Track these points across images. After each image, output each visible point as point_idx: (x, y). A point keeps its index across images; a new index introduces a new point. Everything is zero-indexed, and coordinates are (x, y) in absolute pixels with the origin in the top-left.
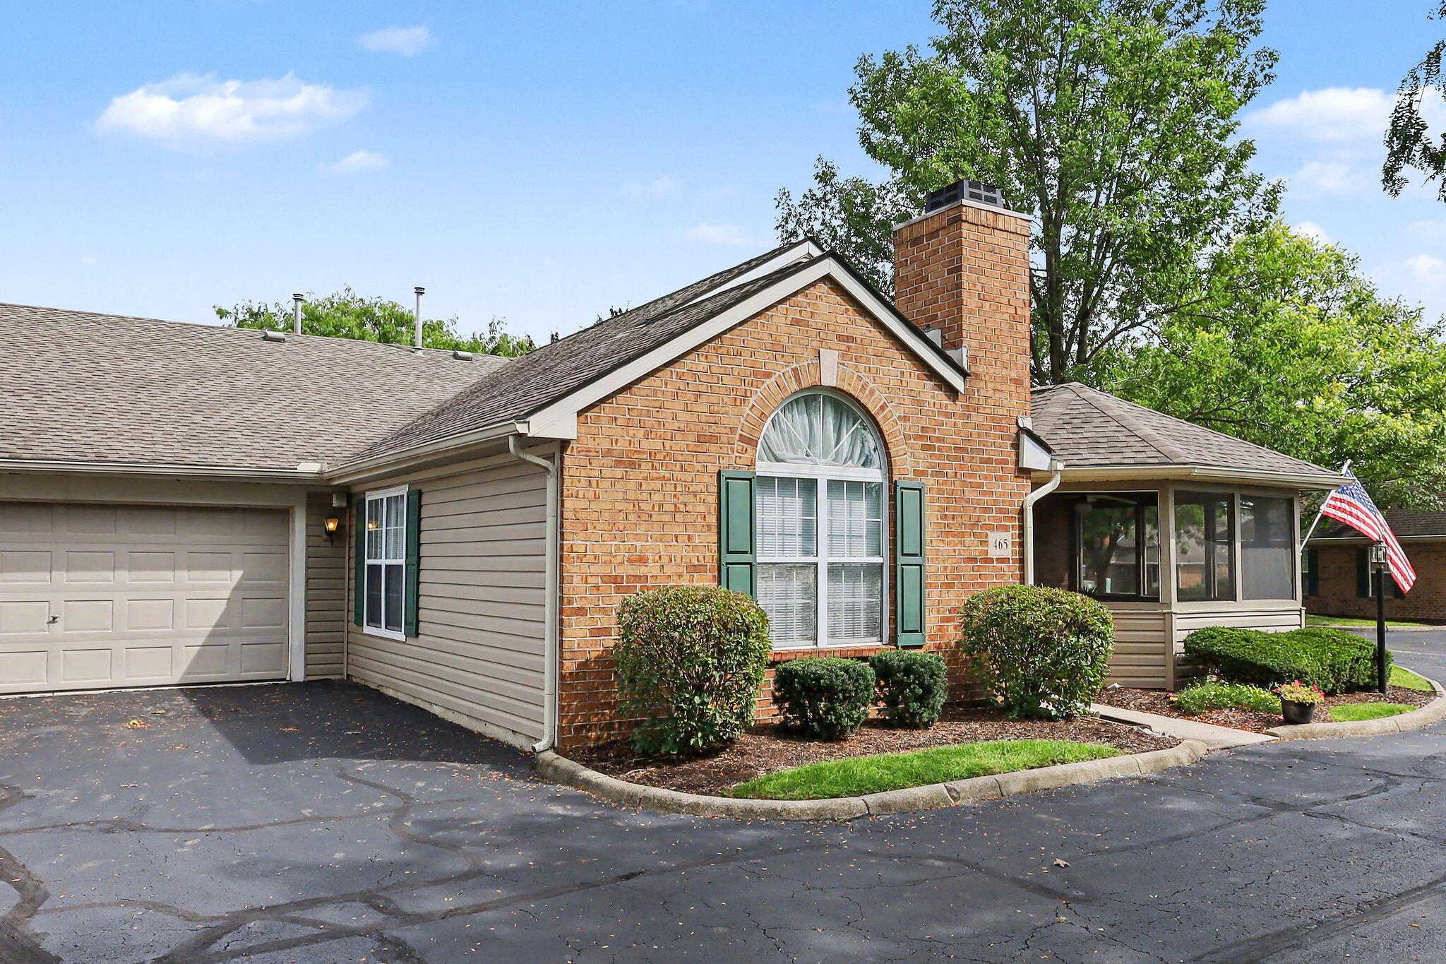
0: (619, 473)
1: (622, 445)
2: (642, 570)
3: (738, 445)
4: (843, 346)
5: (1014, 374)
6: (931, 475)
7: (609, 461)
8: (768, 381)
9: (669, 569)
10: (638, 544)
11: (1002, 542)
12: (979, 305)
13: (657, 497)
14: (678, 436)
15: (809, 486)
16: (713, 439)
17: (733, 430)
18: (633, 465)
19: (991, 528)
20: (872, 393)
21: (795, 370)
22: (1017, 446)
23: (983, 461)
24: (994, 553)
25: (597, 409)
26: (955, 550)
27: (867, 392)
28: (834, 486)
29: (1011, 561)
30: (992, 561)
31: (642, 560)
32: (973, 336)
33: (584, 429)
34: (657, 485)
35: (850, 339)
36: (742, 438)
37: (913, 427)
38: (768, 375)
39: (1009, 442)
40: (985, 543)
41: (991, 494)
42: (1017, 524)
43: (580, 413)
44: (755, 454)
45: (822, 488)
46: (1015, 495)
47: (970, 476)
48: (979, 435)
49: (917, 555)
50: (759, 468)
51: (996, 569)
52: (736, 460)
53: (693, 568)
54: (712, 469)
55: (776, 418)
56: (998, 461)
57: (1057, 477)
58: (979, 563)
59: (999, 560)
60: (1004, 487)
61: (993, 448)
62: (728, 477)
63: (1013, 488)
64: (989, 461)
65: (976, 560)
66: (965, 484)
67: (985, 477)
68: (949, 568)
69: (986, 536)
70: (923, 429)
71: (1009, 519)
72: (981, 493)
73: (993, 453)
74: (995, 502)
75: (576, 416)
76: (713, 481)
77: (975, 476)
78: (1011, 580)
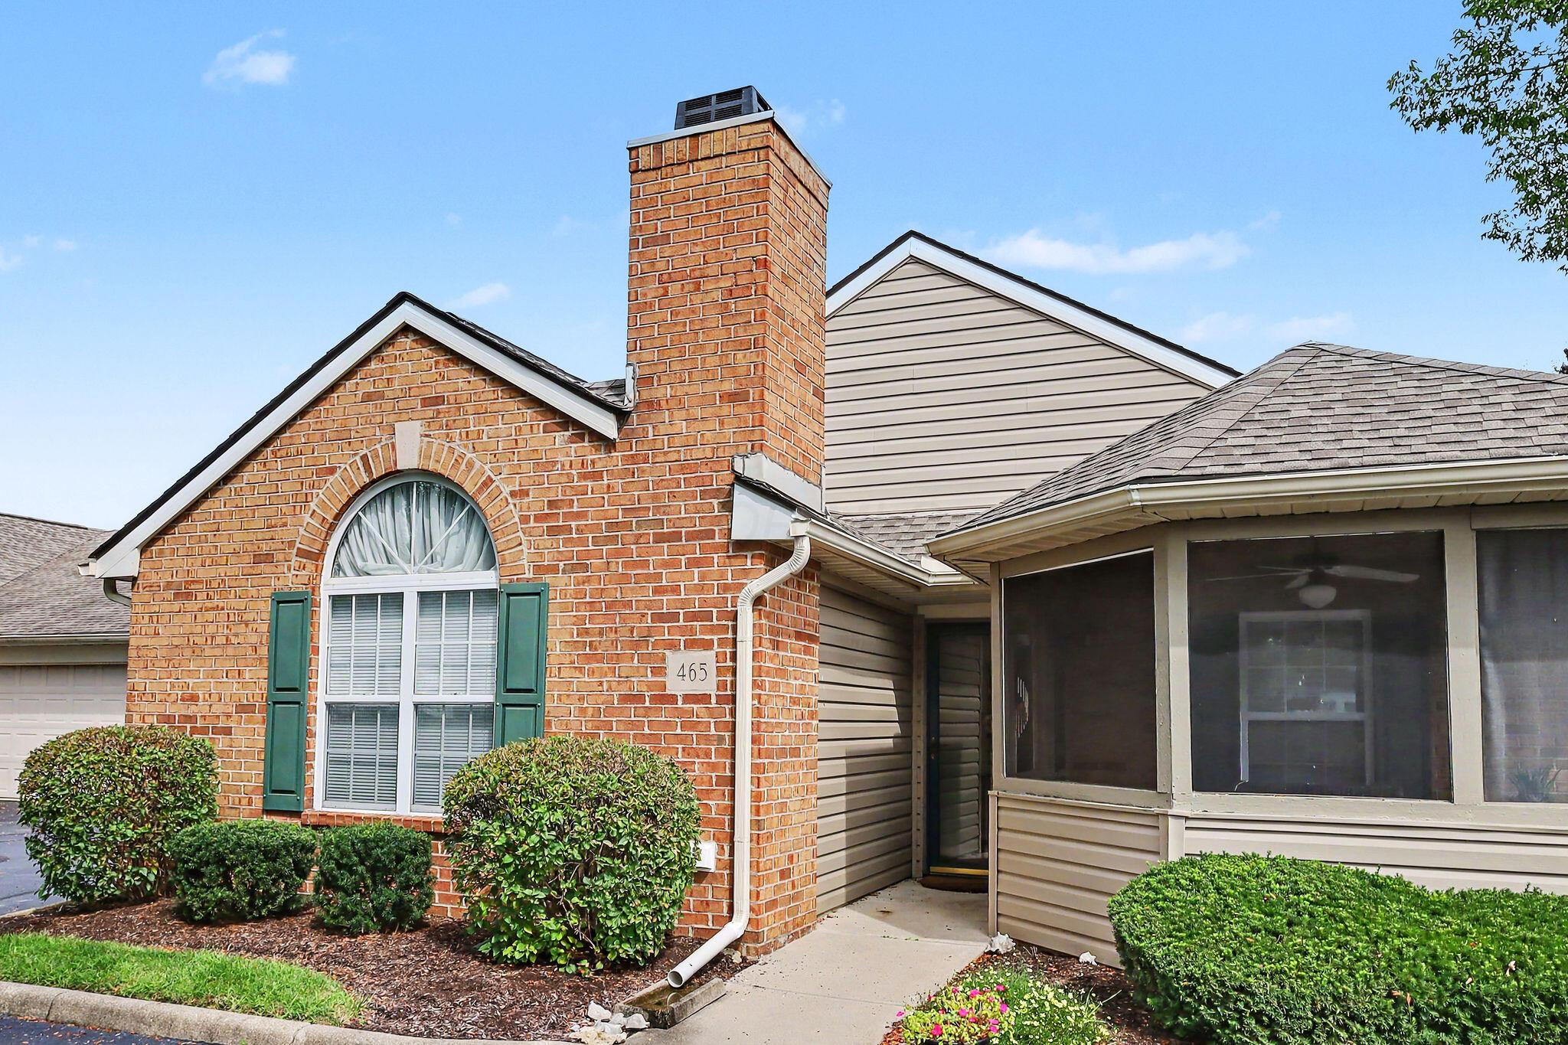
0: (176, 607)
1: (180, 578)
2: (192, 710)
3: (295, 561)
4: (430, 412)
5: (729, 386)
6: (564, 572)
7: (170, 594)
8: (331, 478)
9: (217, 709)
10: (191, 681)
11: (696, 667)
12: (661, 291)
13: (211, 629)
14: (233, 559)
15: (394, 601)
16: (268, 558)
17: (291, 544)
18: (188, 596)
19: (673, 646)
20: (470, 465)
21: (364, 458)
22: (728, 506)
23: (660, 538)
24: (676, 686)
25: (160, 542)
26: (601, 684)
27: (463, 467)
28: (428, 599)
29: (714, 700)
30: (673, 699)
31: (194, 698)
32: (647, 344)
33: (146, 565)
34: (210, 616)
35: (439, 400)
36: (301, 553)
37: (535, 502)
38: (332, 471)
39: (715, 502)
40: (660, 671)
41: (676, 590)
42: (730, 636)
43: (145, 547)
44: (319, 570)
45: (411, 604)
46: (726, 588)
47: (635, 565)
48: (655, 498)
49: (530, 691)
50: (329, 586)
51: (681, 713)
52: (290, 580)
53: (242, 708)
54: (267, 592)
55: (357, 518)
56: (691, 536)
57: (803, 554)
58: (647, 704)
59: (688, 698)
60: (702, 578)
61: (683, 515)
62: (281, 600)
63: (723, 577)
64: (677, 536)
65: (640, 698)
66: (625, 578)
67: (665, 564)
68: (590, 712)
69: (664, 660)
70: (552, 504)
71: (712, 630)
72: (656, 591)
73: (685, 523)
74: (684, 603)
75: (137, 552)
76: (266, 607)
77: (645, 564)
78: (713, 731)
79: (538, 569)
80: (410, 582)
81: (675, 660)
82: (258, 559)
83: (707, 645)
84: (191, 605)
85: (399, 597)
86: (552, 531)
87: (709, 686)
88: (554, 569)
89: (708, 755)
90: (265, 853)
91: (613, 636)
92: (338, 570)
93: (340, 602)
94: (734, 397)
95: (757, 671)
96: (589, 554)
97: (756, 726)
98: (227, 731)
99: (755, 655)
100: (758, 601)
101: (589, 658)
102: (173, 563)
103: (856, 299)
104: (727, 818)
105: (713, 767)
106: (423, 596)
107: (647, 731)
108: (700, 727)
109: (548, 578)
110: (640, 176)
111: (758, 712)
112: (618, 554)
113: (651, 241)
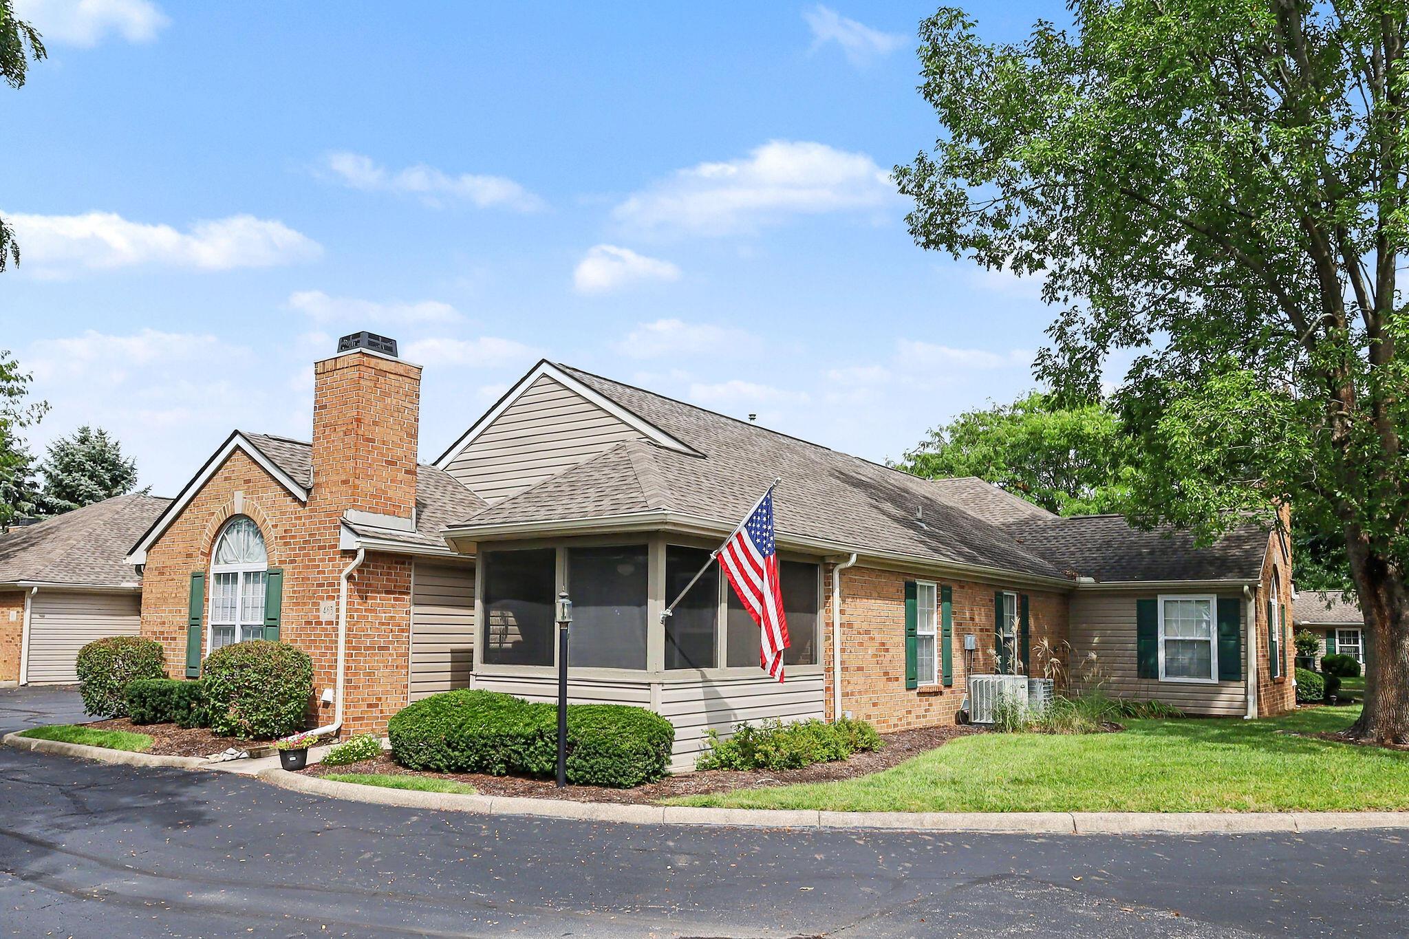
0: (159, 579)
1: (160, 565)
2: (163, 629)
3: (200, 557)
4: (246, 486)
5: (344, 477)
6: (289, 563)
7: (157, 573)
8: (212, 518)
9: (172, 628)
10: (163, 615)
11: (329, 608)
13: (171, 590)
14: (179, 556)
16: (191, 556)
17: (199, 549)
18: (163, 574)
19: (323, 598)
20: (259, 512)
21: (224, 508)
22: (338, 534)
23: (320, 548)
24: (323, 617)
25: (153, 547)
26: (299, 616)
27: (257, 513)
29: (334, 623)
30: (321, 622)
31: (164, 623)
33: (148, 557)
34: (170, 583)
35: (248, 481)
36: (203, 553)
37: (280, 530)
38: (213, 514)
39: (335, 532)
40: (318, 610)
41: (324, 572)
43: (148, 550)
44: (209, 561)
45: (241, 578)
46: (337, 571)
47: (311, 560)
48: (319, 529)
49: (275, 619)
50: (215, 569)
51: (324, 630)
52: (198, 565)
53: (181, 628)
54: (190, 572)
55: (223, 538)
56: (330, 547)
57: (361, 554)
58: (314, 624)
59: (326, 622)
60: (332, 566)
61: (327, 537)
62: (195, 576)
63: (337, 566)
64: (324, 547)
65: (311, 623)
66: (308, 567)
67: (321, 560)
68: (295, 629)
69: (319, 604)
70: (285, 531)
71: (334, 590)
72: (318, 572)
73: (327, 541)
74: (327, 578)
75: (145, 552)
76: (189, 579)
77: (315, 560)
78: (332, 638)
79: (281, 562)
80: (240, 567)
81: (323, 605)
82: (187, 556)
83: (331, 598)
84: (163, 578)
85: (235, 575)
86: (286, 544)
87: (332, 617)
88: (285, 562)
90: (160, 693)
91: (303, 593)
92: (217, 562)
93: (218, 576)
94: (345, 482)
96: (297, 555)
97: (347, 636)
98: (175, 639)
99: (348, 603)
100: (347, 577)
101: (297, 604)
102: (158, 558)
104: (334, 677)
105: (334, 653)
106: (247, 574)
107: (313, 637)
108: (330, 636)
109: (283, 566)
110: (318, 376)
111: (349, 629)
112: (306, 555)
113: (322, 407)
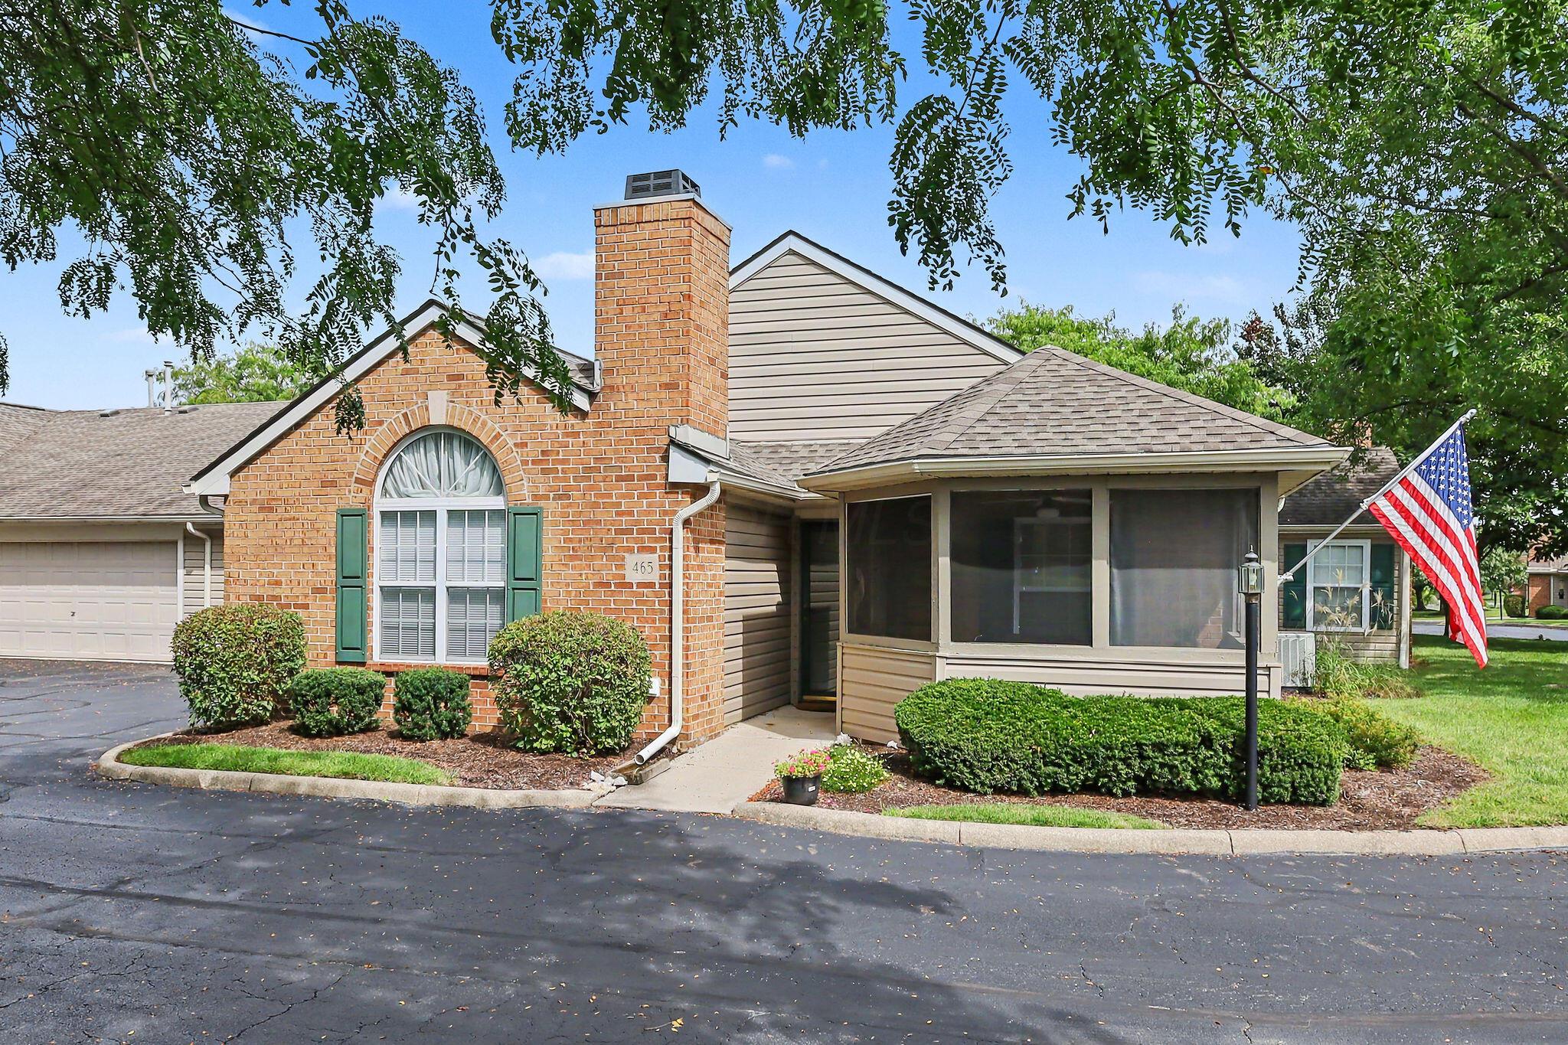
0: (261, 516)
1: (264, 496)
2: (277, 591)
3: (354, 486)
4: (453, 384)
5: (666, 379)
6: (554, 499)
7: (255, 508)
8: (380, 428)
9: (297, 591)
10: (275, 571)
11: (645, 565)
12: (618, 311)
13: (290, 534)
14: (304, 484)
15: (430, 516)
16: (333, 484)
17: (351, 474)
18: (271, 510)
19: (630, 550)
20: (484, 424)
21: (405, 415)
22: (666, 458)
23: (619, 479)
24: (633, 577)
25: (246, 470)
26: (581, 575)
27: (479, 424)
28: (455, 516)
29: (657, 586)
30: (630, 585)
31: (278, 583)
32: (608, 347)
33: (236, 485)
34: (289, 524)
35: (460, 377)
36: (357, 481)
37: (533, 451)
38: (381, 423)
39: (657, 456)
40: (621, 567)
41: (631, 513)
42: (668, 544)
43: (233, 474)
44: (372, 493)
45: (442, 518)
46: (665, 513)
47: (603, 496)
48: (616, 452)
49: (532, 579)
50: (380, 504)
51: (636, 595)
52: (352, 499)
53: (319, 591)
54: (333, 508)
55: (399, 457)
56: (641, 478)
57: (715, 492)
58: (613, 588)
59: (640, 585)
60: (649, 505)
61: (635, 463)
62: (343, 515)
63: (663, 505)
64: (631, 478)
65: (608, 585)
66: (596, 505)
67: (624, 496)
68: (573, 594)
69: (623, 558)
70: (544, 453)
71: (657, 540)
72: (618, 514)
73: (635, 469)
74: (637, 522)
75: (228, 477)
76: (333, 518)
77: (610, 496)
78: (657, 606)
79: (536, 497)
80: (441, 503)
81: (631, 560)
82: (325, 484)
83: (653, 550)
84: (272, 516)
85: (433, 513)
86: (544, 471)
87: (654, 577)
88: (547, 498)
89: (654, 621)
91: (588, 543)
92: (385, 492)
93: (388, 516)
94: (669, 386)
95: (686, 568)
96: (570, 488)
97: (686, 603)
98: (306, 606)
99: (685, 557)
100: (686, 522)
101: (572, 558)
102: (255, 483)
103: (750, 279)
104: (667, 662)
105: (658, 629)
106: (451, 513)
107: (613, 606)
108: (649, 604)
109: (542, 503)
110: (602, 230)
111: (687, 594)
112: (591, 488)
113: (611, 276)
